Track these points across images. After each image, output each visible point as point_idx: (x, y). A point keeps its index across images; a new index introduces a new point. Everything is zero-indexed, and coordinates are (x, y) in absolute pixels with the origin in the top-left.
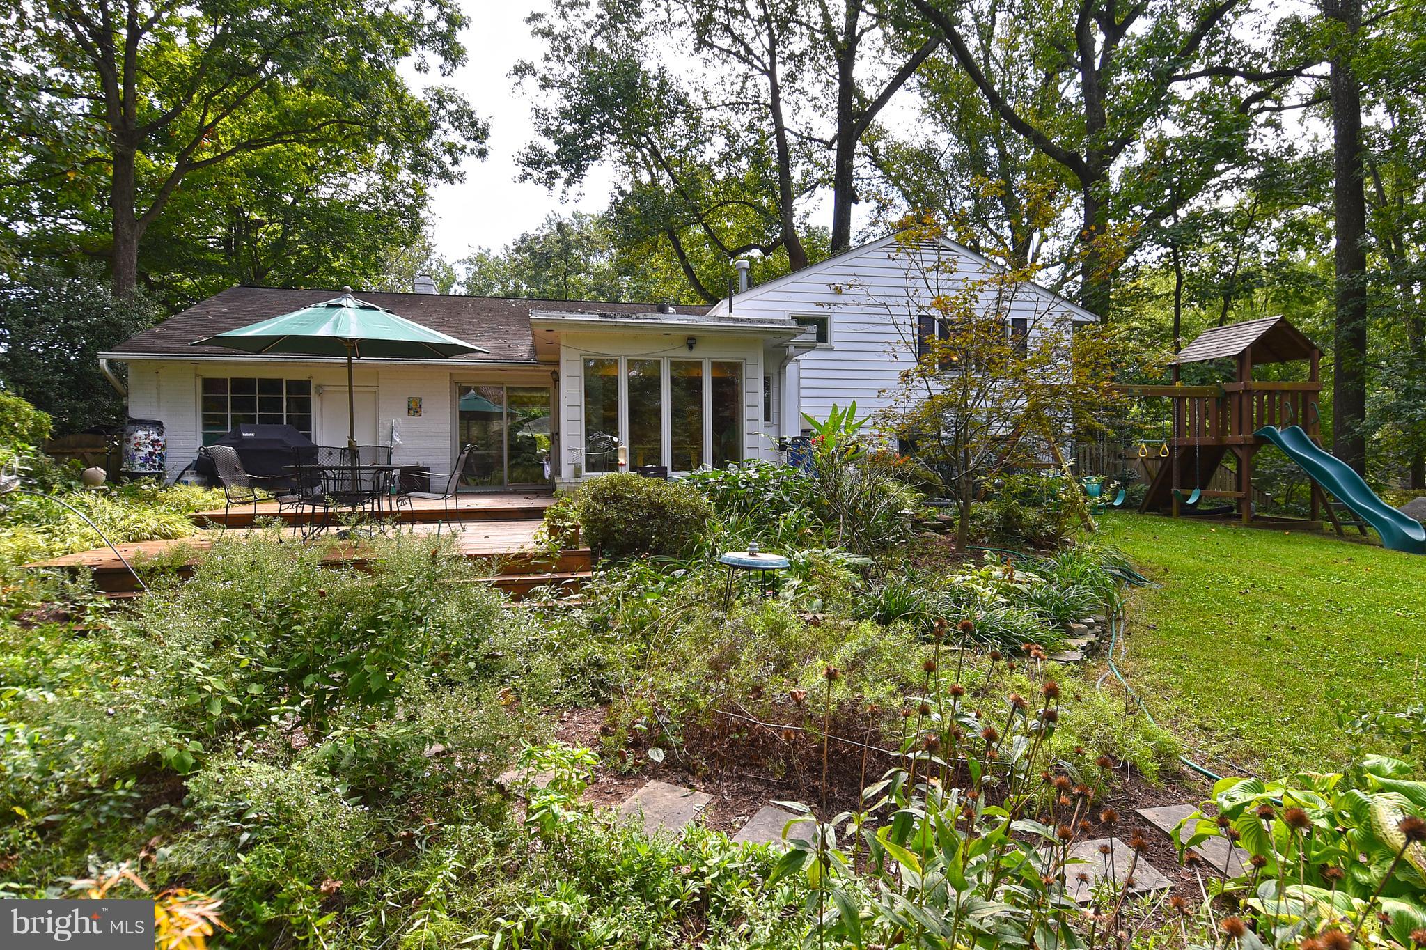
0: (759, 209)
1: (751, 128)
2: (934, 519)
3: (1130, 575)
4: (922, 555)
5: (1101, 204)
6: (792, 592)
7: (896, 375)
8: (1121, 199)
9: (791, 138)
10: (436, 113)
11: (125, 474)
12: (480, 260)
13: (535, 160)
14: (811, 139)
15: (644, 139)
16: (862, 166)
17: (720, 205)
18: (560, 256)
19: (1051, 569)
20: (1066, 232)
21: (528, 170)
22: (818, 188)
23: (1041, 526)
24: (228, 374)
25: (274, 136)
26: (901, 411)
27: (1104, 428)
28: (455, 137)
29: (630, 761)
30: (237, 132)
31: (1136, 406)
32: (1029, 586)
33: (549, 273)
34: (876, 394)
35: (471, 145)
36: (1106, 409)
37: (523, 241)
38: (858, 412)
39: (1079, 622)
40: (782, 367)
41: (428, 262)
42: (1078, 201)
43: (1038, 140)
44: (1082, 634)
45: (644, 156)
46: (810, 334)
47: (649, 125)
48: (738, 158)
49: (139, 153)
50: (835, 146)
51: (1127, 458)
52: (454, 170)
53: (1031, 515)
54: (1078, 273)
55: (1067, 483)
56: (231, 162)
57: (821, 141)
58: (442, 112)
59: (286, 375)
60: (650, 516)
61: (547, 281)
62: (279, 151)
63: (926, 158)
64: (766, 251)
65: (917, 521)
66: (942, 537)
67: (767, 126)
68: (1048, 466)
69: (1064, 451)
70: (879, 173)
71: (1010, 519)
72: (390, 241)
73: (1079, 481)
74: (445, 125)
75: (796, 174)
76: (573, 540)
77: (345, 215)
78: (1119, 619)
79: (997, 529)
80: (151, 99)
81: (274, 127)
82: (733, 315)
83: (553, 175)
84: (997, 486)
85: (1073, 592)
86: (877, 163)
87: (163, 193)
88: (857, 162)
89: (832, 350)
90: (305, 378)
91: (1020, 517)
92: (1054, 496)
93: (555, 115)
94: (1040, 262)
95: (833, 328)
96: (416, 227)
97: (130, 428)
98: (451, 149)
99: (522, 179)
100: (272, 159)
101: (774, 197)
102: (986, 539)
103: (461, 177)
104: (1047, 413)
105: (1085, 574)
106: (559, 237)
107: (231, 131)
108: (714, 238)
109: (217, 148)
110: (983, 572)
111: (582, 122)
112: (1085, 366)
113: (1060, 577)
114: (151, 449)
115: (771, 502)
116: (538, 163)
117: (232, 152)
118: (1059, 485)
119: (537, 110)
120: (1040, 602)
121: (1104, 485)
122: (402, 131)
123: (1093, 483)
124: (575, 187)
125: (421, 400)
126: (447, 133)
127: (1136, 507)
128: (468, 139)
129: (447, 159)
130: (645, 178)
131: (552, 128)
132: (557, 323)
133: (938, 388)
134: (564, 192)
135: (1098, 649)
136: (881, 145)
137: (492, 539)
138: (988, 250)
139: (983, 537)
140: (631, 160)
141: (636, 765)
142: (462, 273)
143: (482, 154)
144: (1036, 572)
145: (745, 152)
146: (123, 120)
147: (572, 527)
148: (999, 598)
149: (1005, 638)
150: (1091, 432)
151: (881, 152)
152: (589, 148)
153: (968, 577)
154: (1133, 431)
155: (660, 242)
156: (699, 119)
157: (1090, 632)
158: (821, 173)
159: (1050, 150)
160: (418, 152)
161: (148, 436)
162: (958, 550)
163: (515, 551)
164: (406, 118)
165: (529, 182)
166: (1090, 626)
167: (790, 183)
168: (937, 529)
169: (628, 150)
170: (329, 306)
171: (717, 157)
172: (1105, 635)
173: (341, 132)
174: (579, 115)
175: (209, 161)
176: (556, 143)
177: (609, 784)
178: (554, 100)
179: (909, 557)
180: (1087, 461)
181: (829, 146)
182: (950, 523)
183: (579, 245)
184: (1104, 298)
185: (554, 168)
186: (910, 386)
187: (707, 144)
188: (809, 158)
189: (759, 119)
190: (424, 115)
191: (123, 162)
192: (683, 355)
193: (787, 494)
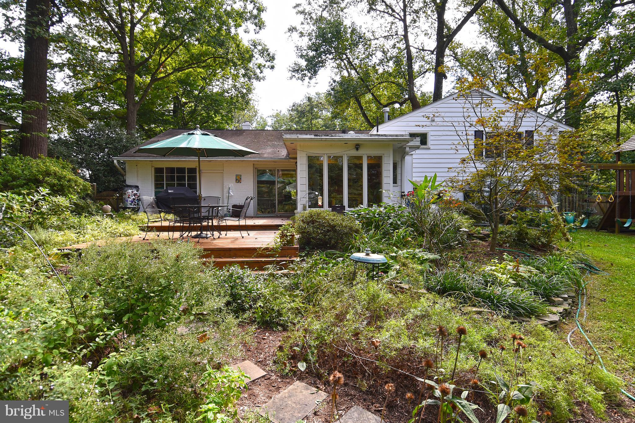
0: (398, 85)
1: (394, 46)
2: (479, 233)
3: (591, 267)
4: (471, 252)
5: (575, 71)
6: (395, 272)
7: (459, 161)
8: (586, 68)
9: (413, 50)
10: (253, 51)
11: (121, 207)
12: (277, 115)
13: (297, 70)
14: (423, 50)
15: (344, 56)
16: (449, 61)
17: (379, 84)
18: (309, 111)
19: (543, 264)
20: (556, 87)
21: (294, 74)
22: (427, 73)
23: (539, 239)
24: (164, 166)
25: (189, 65)
26: (461, 179)
27: (576, 187)
28: (261, 61)
29: (288, 368)
30: (174, 65)
31: (595, 175)
32: (529, 274)
33: (304, 120)
34: (447, 170)
35: (268, 64)
36: (578, 176)
37: (294, 106)
38: (438, 179)
39: (558, 297)
40: (403, 158)
41: (256, 117)
42: (563, 72)
43: (541, 41)
44: (560, 304)
45: (345, 64)
46: (417, 142)
47: (346, 49)
48: (388, 61)
49: (136, 76)
50: (435, 53)
51: (590, 202)
52: (261, 75)
53: (533, 232)
54: (563, 108)
55: (555, 216)
56: (172, 77)
57: (429, 51)
58: (256, 50)
59: (187, 166)
60: (328, 231)
61: (303, 123)
62: (191, 72)
63: (482, 55)
64: (401, 104)
65: (469, 234)
66: (484, 243)
67: (402, 46)
68: (544, 206)
69: (553, 199)
70: (458, 64)
71: (522, 234)
72: (237, 108)
73: (562, 215)
74: (257, 56)
75: (416, 67)
76: (291, 242)
77: (219, 98)
78: (583, 294)
79: (514, 239)
80: (140, 53)
81: (189, 62)
82: (378, 133)
83: (305, 75)
84: (514, 218)
85: (555, 279)
86: (456, 58)
87: (146, 91)
88: (446, 59)
89: (429, 149)
90: (194, 167)
91: (527, 233)
92: (547, 222)
93: (305, 48)
94: (542, 103)
95: (430, 139)
96: (247, 103)
97: (126, 189)
98: (259, 67)
99: (291, 78)
100: (188, 75)
101: (405, 78)
102: (508, 245)
103: (264, 78)
104: (544, 179)
105: (563, 269)
106: (309, 103)
107: (171, 64)
108: (376, 99)
109: (166, 71)
110: (502, 266)
111: (316, 50)
112: (565, 153)
113: (549, 269)
114: (134, 197)
115: (391, 224)
116: (298, 71)
117: (172, 73)
118: (550, 217)
119: (297, 47)
120: (535, 284)
121: (576, 217)
122: (239, 60)
123: (570, 216)
124: (314, 80)
125: (241, 176)
126: (258, 59)
127: (595, 228)
128: (266, 61)
129: (258, 71)
130: (345, 74)
131: (304, 54)
132: (295, 140)
133: (481, 166)
134: (309, 83)
135: (570, 313)
136: (459, 51)
137: (259, 240)
138: (514, 98)
139: (506, 243)
140: (339, 66)
141: (291, 370)
142: (270, 122)
143: (272, 67)
144: (534, 266)
145: (391, 58)
146: (130, 62)
147: (290, 236)
148: (511, 281)
149: (512, 307)
150: (569, 189)
151: (459, 54)
152: (320, 62)
153: (494, 268)
154: (593, 187)
155: (352, 103)
156: (370, 45)
157: (565, 303)
158: (428, 66)
159: (548, 46)
160: (247, 69)
161: (132, 192)
162: (491, 250)
163: (264, 246)
164: (241, 54)
165: (294, 79)
166: (565, 299)
167: (412, 71)
168: (481, 239)
169: (337, 62)
170: (189, 134)
171: (378, 62)
172: (574, 304)
173: (215, 62)
174: (315, 47)
175: (163, 77)
176: (306, 61)
177: (276, 381)
178: (305, 42)
179: (463, 254)
180: (567, 204)
181: (432, 52)
182: (488, 236)
183: (317, 106)
184: (577, 119)
185: (305, 72)
186: (465, 165)
187: (373, 56)
188: (423, 59)
189: (398, 42)
190: (248, 52)
191: (130, 79)
192: (354, 153)
193: (399, 220)
